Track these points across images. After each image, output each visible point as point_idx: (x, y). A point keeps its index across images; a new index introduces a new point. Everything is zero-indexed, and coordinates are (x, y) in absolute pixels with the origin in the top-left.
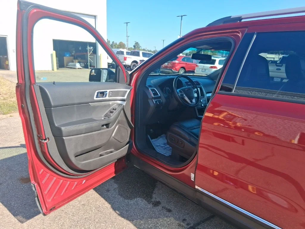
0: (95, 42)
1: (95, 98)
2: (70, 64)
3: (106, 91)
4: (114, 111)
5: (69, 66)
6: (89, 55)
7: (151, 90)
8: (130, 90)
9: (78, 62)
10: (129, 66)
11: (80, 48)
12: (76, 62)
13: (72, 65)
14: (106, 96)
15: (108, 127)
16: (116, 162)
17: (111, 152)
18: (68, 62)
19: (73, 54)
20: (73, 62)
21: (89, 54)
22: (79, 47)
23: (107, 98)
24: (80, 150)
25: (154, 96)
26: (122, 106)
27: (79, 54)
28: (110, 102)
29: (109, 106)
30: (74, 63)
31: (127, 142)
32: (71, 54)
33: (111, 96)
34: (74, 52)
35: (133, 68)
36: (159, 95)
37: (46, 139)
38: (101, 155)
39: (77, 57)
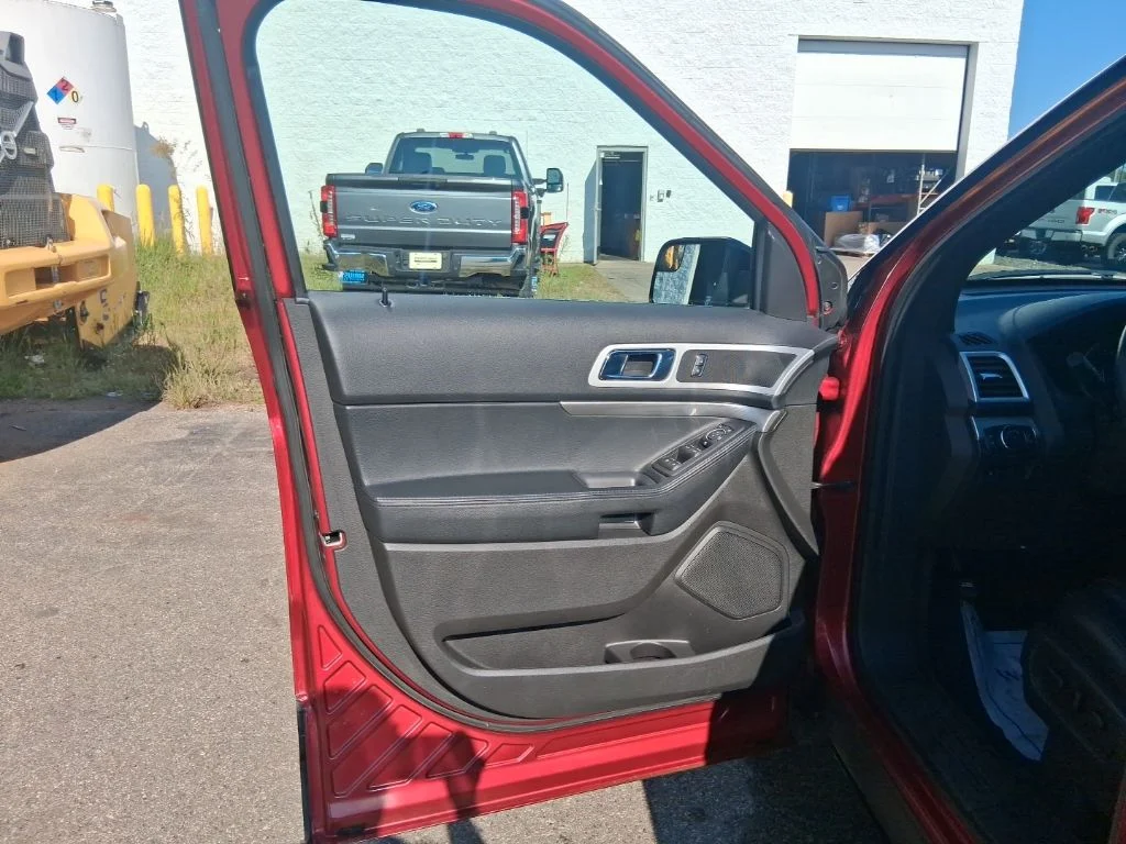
0: (954, 148)
1: (594, 380)
2: (847, 237)
3: (672, 352)
4: (697, 453)
5: (841, 246)
6: (920, 203)
7: (970, 359)
8: (811, 353)
9: (875, 233)
10: (1098, 246)
11: (889, 178)
12: (866, 233)
13: (849, 244)
14: (661, 375)
15: (647, 530)
16: (717, 702)
17: (668, 653)
18: (839, 234)
19: (862, 200)
20: (856, 231)
21: (923, 197)
22: (889, 173)
23: (671, 382)
24: (464, 612)
25: (981, 395)
26: (753, 430)
27: (882, 199)
28: (691, 408)
29: (685, 423)
30: (858, 236)
31: (776, 620)
32: (852, 202)
33: (696, 378)
34: (867, 192)
35: (1115, 256)
36: (1025, 394)
37: (335, 536)
38: (610, 658)
39: (874, 212)
